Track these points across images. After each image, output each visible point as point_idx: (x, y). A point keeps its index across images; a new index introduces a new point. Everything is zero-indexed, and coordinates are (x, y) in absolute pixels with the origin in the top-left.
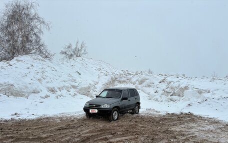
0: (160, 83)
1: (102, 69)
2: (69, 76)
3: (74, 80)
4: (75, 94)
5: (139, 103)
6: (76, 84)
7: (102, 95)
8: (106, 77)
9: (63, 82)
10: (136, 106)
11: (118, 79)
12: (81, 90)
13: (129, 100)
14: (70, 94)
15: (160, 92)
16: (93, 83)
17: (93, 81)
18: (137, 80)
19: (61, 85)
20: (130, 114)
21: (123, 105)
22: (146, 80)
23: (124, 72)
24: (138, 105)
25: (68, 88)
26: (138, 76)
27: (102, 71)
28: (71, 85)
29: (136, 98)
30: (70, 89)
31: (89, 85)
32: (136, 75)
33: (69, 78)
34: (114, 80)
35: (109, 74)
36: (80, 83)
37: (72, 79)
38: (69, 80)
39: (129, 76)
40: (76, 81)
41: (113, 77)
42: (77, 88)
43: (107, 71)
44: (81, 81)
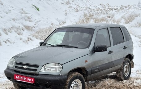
1: (71, 2)
2: (21, 13)
3: (29, 18)
4: (29, 39)
6: (31, 24)
7: (50, 42)
8: (76, 14)
9: (12, 21)
10: (124, 63)
11: (95, 16)
12: (38, 32)
13: (110, 52)
17: (57, 20)
18: (123, 17)
19: (9, 25)
21: (95, 63)
22: (137, 16)
23: (103, 6)
24: (128, 62)
25: (19, 29)
26: (124, 11)
27: (72, 5)
28: (24, 26)
29: (125, 47)
30: (22, 31)
31: (51, 26)
32: (121, 10)
33: (21, 15)
34: (89, 18)
35: (81, 9)
36: (37, 23)
37: (26, 16)
38: (21, 18)
39: (111, 12)
40: (31, 19)
41: (87, 13)
42: (33, 30)
43: (78, 6)
44: (39, 19)
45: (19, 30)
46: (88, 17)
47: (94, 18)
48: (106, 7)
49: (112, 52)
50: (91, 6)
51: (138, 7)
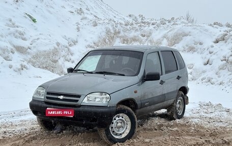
0: (217, 42)
1: (85, 11)
2: (8, 25)
3: (21, 34)
4: (23, 67)
5: (184, 90)
6: (25, 44)
8: (93, 29)
11: (122, 34)
12: (36, 56)
13: (162, 83)
14: (11, 67)
15: (217, 63)
16: (65, 43)
17: (65, 37)
18: (164, 37)
20: (162, 121)
22: (186, 35)
23: (134, 18)
24: (182, 96)
25: (7, 51)
26: (167, 27)
27: (86, 15)
28: (14, 46)
29: (178, 76)
30: (11, 53)
31: (56, 47)
32: (162, 25)
33: (9, 29)
34: (113, 37)
35: (101, 22)
36: (35, 42)
37: (17, 31)
38: (9, 34)
39: (146, 28)
40: (25, 36)
41: (111, 28)
42: (29, 53)
43: (96, 17)
44: (36, 36)
45: (6, 53)
46: (112, 35)
47: (120, 37)
48: (139, 20)
49: (164, 82)
50: (115, 17)
51: (187, 22)
